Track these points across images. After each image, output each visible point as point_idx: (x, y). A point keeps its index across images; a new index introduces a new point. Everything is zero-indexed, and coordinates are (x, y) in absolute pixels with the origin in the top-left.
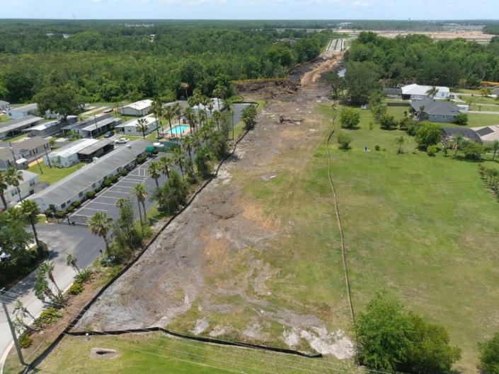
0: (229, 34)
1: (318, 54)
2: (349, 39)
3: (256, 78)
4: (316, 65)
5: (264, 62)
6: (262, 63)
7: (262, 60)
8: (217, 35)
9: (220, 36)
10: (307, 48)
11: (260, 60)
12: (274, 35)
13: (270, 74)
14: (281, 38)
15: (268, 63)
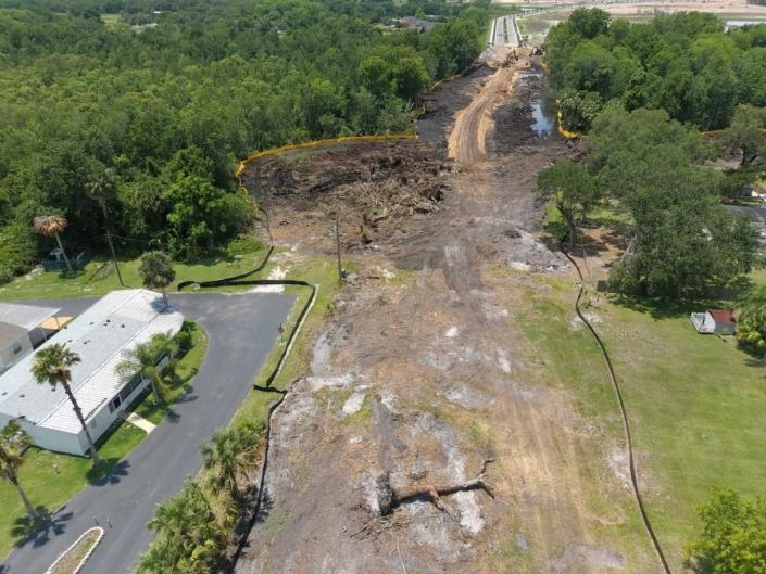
0: (299, 10)
1: (476, 53)
2: (525, 17)
3: (334, 134)
4: (476, 82)
5: (352, 92)
6: (348, 97)
7: (348, 89)
8: (276, 13)
9: (282, 12)
10: (455, 45)
11: (342, 88)
12: (388, 11)
13: (370, 124)
14: (402, 16)
15: (363, 95)
